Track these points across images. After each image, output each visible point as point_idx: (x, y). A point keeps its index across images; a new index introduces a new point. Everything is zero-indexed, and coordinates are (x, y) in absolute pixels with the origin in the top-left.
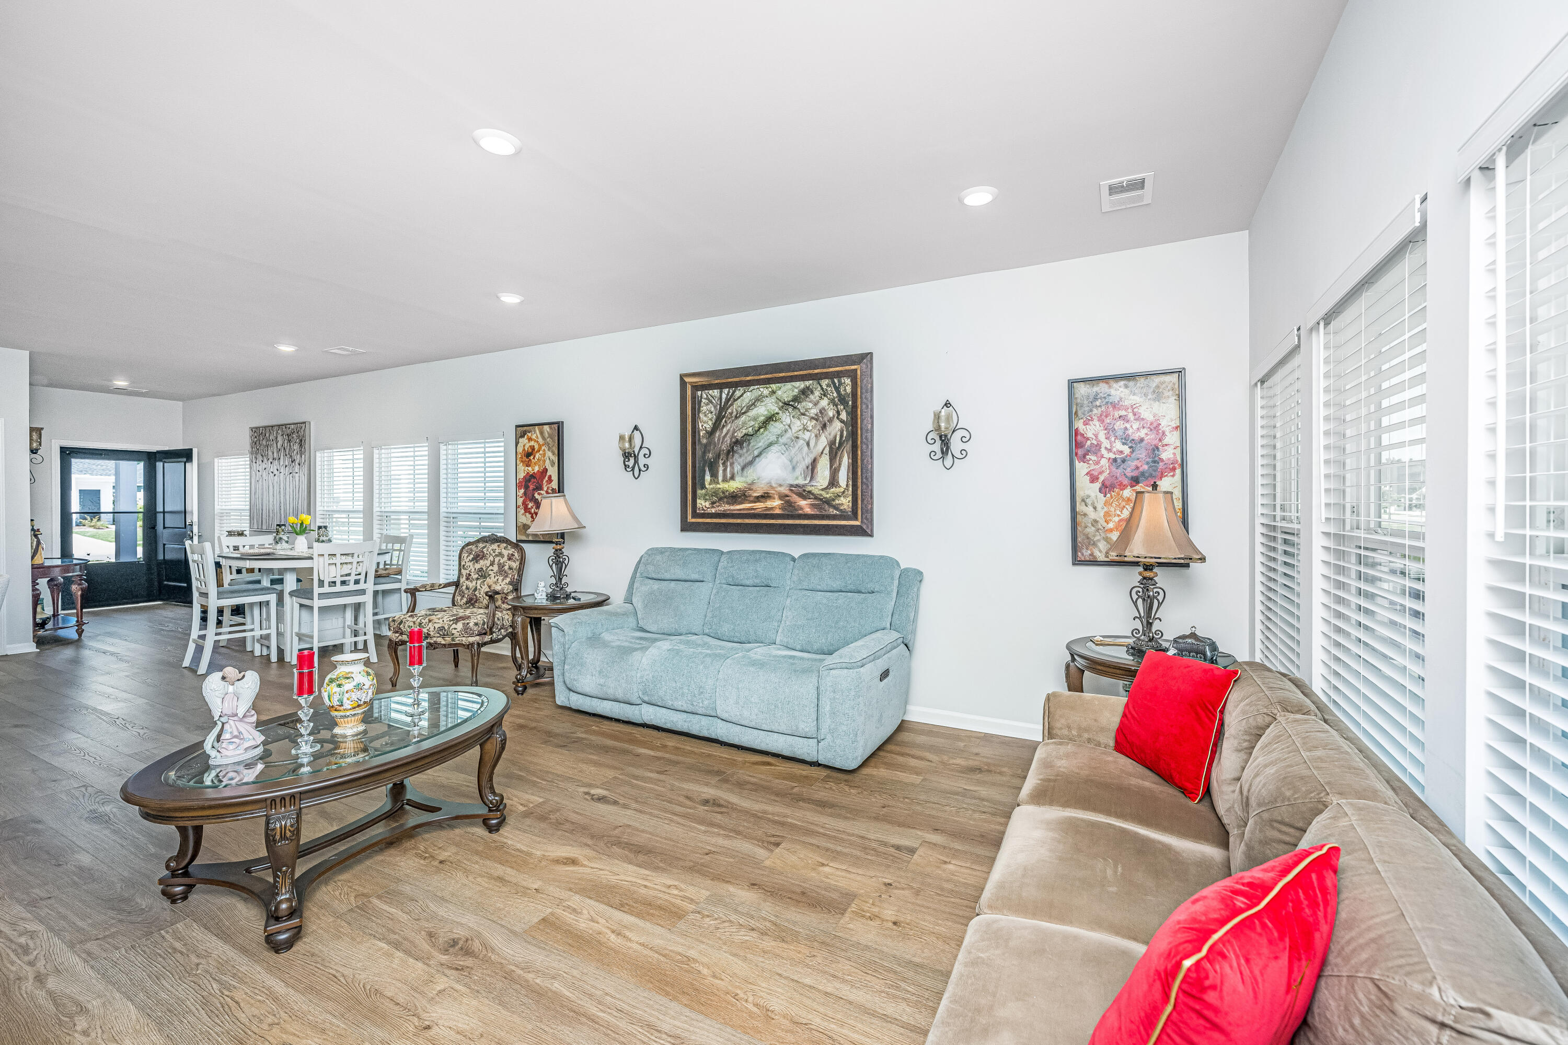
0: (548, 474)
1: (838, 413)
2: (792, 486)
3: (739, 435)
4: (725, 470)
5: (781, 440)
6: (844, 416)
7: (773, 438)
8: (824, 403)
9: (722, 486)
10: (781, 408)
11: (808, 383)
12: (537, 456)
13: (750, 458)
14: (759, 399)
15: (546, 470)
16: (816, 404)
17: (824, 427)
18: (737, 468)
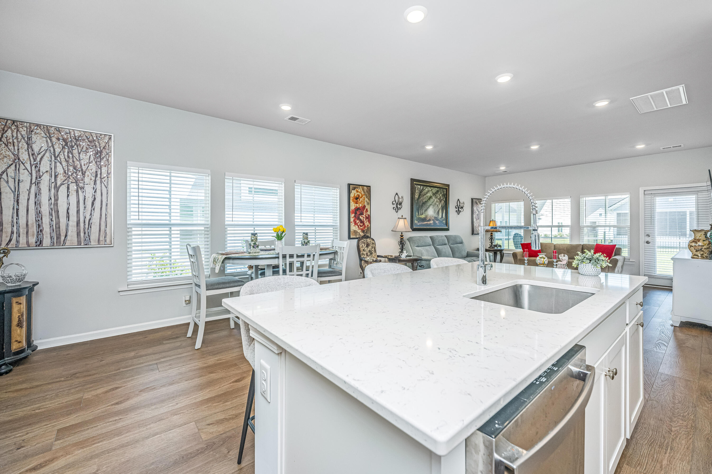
0: (366, 208)
1: (443, 199)
2: (435, 217)
3: (424, 201)
4: (421, 211)
5: (433, 204)
6: (444, 199)
7: (431, 203)
8: (441, 195)
9: (420, 216)
10: (433, 195)
11: (438, 189)
12: (361, 199)
13: (426, 208)
14: (428, 191)
15: (365, 206)
16: (439, 195)
17: (441, 202)
18: (424, 211)
